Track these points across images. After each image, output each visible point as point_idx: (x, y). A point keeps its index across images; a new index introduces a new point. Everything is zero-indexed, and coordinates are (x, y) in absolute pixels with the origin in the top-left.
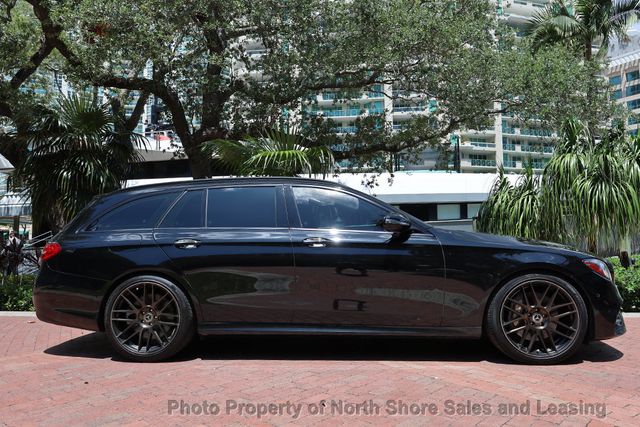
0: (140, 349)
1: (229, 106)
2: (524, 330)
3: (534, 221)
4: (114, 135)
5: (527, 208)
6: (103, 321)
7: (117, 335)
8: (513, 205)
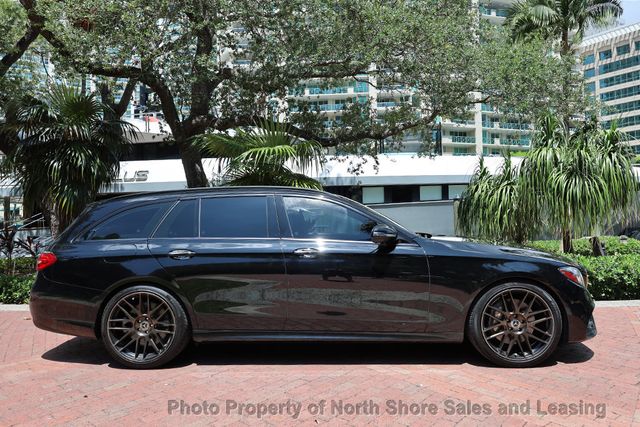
0: (137, 356)
1: (216, 93)
2: (504, 336)
3: (512, 210)
4: (104, 125)
5: (505, 198)
6: (100, 329)
7: (114, 343)
8: (492, 195)
